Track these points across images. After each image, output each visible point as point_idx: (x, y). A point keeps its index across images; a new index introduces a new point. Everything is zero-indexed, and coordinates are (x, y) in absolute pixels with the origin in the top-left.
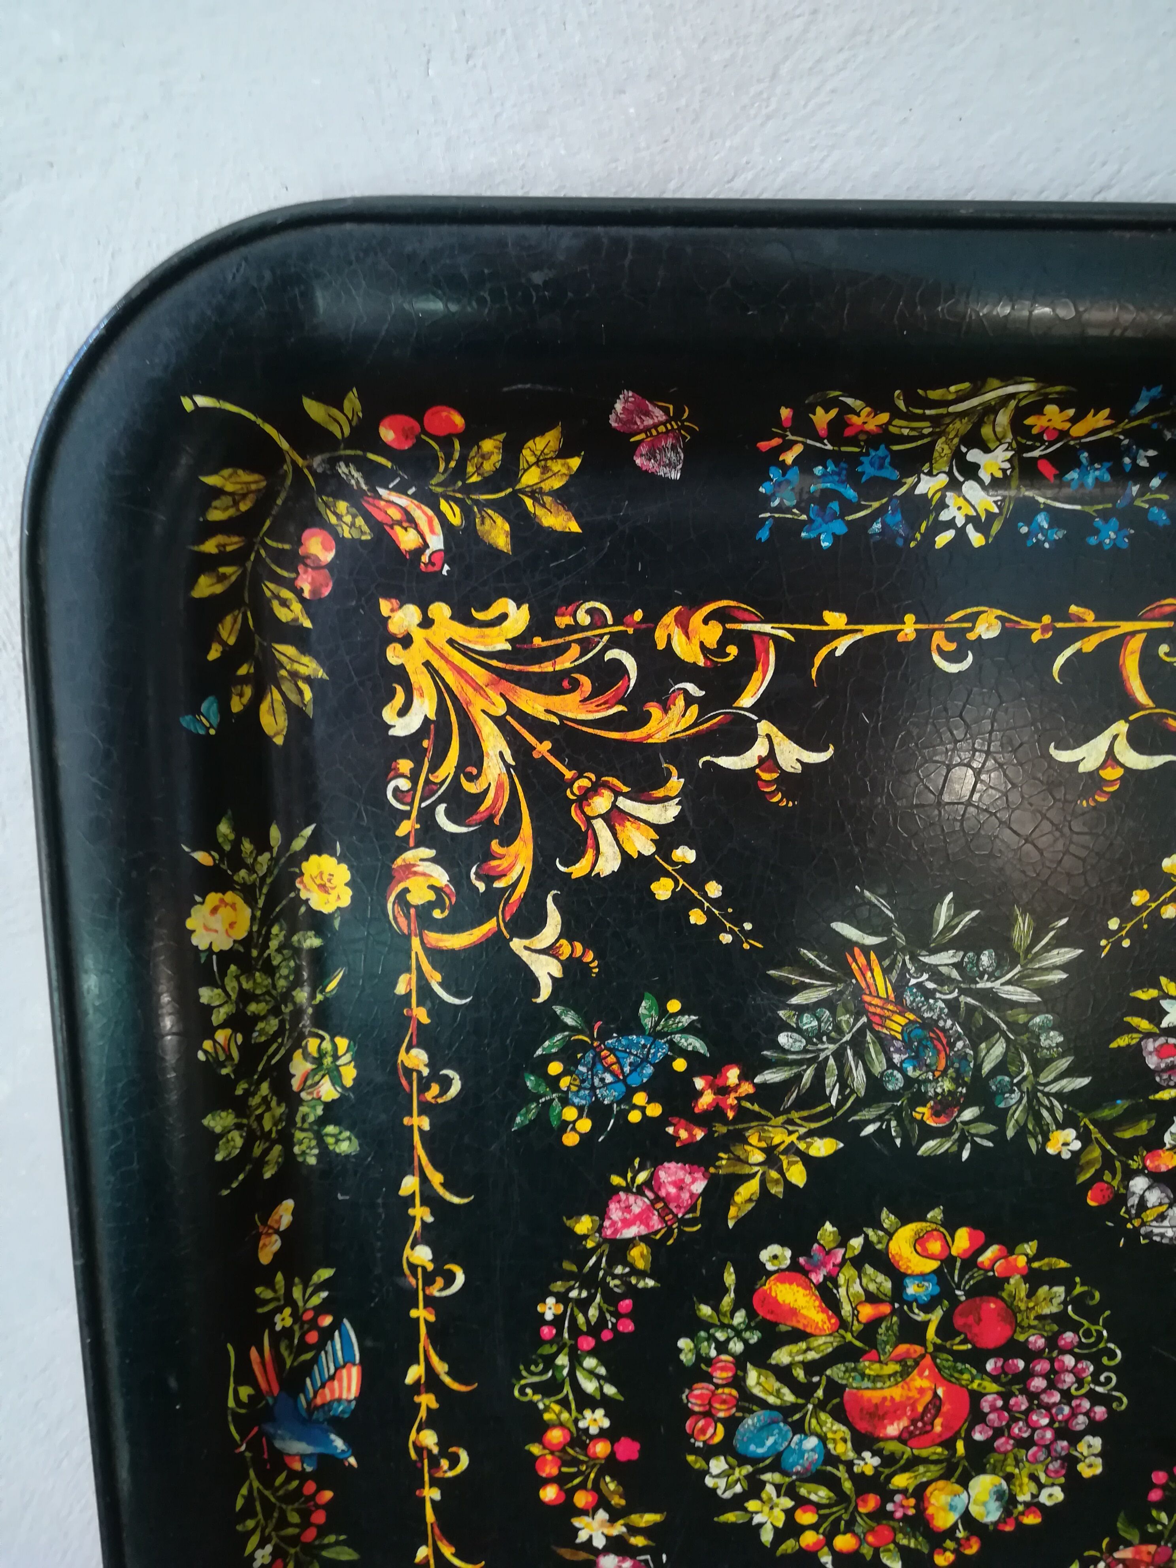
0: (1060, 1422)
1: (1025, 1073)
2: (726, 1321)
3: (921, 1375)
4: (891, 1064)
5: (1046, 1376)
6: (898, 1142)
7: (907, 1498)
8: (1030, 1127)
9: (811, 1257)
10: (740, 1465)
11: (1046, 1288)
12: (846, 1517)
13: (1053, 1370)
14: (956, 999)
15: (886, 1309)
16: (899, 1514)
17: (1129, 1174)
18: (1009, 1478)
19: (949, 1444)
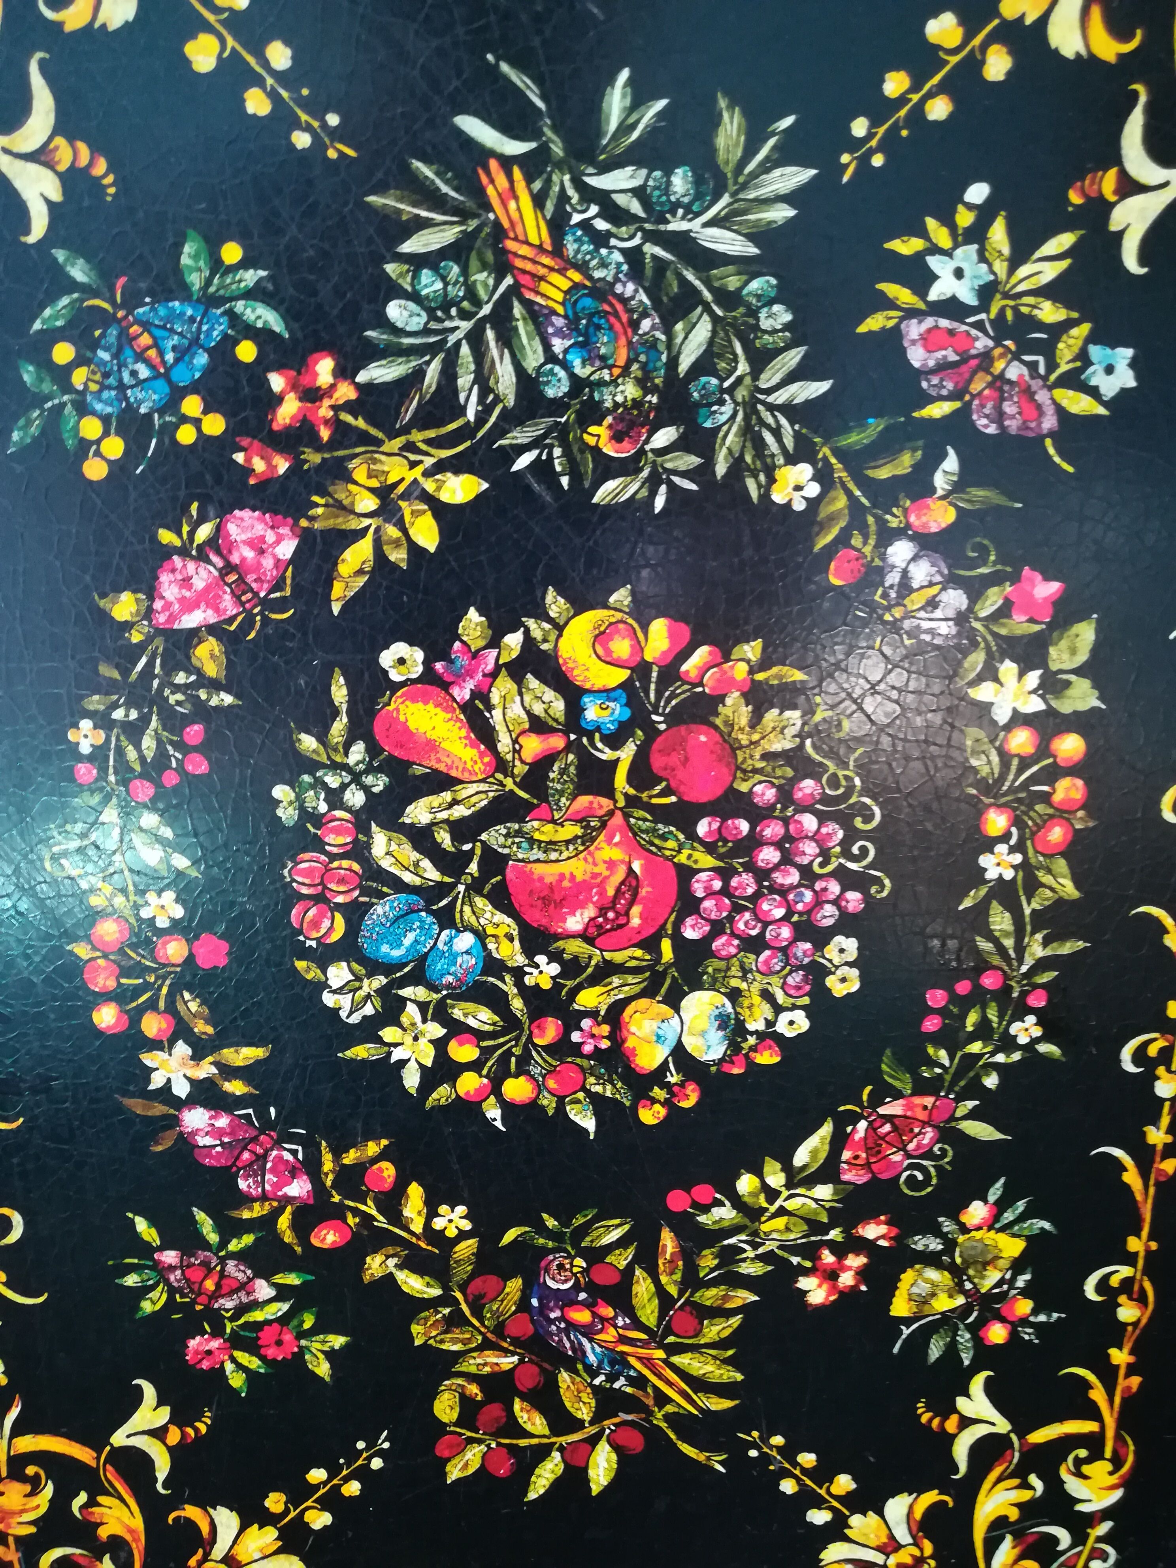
0: (801, 914)
1: (738, 373)
2: (338, 759)
3: (609, 841)
4: (551, 357)
5: (778, 845)
6: (565, 481)
7: (599, 1024)
8: (748, 459)
9: (452, 662)
10: (370, 975)
11: (775, 712)
12: (517, 1051)
13: (788, 837)
14: (638, 248)
15: (557, 742)
16: (588, 1048)
17: (887, 536)
18: (734, 995)
19: (651, 944)
